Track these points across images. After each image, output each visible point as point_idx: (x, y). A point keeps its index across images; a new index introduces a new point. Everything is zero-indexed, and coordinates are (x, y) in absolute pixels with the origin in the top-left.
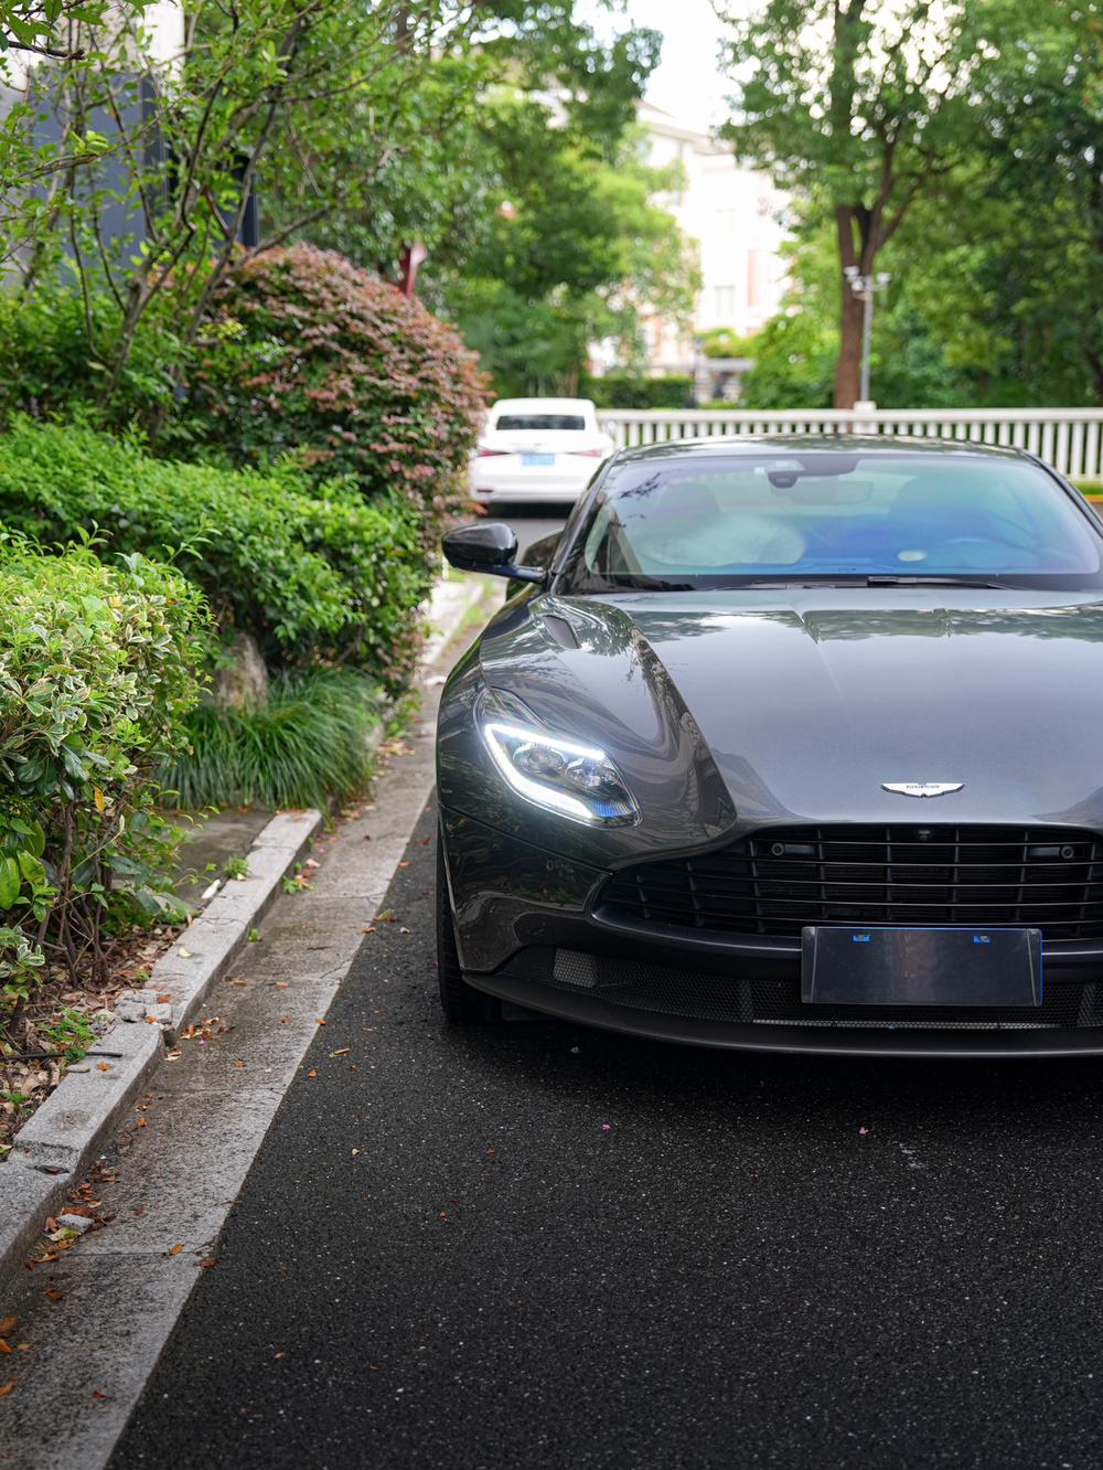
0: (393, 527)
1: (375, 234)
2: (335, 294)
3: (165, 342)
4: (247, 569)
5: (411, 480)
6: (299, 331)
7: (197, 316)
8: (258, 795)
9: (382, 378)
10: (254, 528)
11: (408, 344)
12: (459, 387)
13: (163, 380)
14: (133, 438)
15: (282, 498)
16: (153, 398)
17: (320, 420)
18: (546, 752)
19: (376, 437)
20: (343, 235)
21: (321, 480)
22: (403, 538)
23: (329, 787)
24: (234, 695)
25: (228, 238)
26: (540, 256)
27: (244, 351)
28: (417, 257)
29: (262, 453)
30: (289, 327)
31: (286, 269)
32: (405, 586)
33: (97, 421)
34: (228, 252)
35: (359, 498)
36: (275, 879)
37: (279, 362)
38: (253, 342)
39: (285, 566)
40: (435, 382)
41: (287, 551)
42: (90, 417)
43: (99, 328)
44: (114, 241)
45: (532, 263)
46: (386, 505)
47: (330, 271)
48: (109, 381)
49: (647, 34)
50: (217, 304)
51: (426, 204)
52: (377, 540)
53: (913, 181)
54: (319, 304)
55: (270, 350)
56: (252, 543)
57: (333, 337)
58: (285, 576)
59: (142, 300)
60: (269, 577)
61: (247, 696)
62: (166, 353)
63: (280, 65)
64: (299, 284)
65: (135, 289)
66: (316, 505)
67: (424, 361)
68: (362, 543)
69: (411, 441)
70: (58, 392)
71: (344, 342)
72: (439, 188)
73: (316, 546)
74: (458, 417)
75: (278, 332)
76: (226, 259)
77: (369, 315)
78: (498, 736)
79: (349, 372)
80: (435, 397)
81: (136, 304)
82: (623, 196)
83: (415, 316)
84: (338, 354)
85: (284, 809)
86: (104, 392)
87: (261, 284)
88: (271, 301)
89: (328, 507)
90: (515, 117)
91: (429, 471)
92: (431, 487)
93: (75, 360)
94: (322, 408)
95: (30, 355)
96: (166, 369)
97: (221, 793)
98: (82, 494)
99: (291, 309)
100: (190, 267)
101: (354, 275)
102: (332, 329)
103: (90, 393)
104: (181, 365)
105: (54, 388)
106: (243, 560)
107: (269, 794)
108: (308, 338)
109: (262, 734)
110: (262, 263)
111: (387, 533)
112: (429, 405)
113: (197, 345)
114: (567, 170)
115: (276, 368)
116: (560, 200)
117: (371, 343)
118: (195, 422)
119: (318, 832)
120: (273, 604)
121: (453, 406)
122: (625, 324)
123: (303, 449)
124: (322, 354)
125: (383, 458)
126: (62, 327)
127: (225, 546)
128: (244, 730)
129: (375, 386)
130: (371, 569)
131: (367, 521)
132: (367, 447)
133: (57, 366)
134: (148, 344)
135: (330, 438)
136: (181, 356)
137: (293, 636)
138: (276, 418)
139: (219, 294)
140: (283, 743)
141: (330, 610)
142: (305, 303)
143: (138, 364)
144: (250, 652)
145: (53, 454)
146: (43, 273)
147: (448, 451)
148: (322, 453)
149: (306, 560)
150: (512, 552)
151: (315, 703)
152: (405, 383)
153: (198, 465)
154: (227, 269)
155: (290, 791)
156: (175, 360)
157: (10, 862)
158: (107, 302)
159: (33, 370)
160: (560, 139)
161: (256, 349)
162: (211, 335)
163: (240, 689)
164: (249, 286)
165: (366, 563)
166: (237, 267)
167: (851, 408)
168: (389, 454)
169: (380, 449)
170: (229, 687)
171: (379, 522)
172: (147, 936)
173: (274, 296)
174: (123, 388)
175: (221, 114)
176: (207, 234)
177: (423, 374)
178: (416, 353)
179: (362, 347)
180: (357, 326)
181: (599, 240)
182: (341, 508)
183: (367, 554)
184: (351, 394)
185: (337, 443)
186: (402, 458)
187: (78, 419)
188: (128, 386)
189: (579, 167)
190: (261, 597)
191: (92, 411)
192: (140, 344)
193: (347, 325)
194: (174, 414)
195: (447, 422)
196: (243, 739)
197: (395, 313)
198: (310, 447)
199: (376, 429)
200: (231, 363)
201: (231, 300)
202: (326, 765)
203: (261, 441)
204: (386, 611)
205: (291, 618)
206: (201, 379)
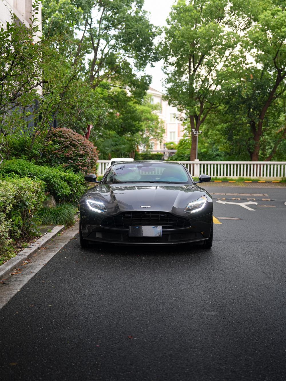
0: (79, 178)
1: (82, 123)
2: (70, 136)
3: (39, 145)
4: (52, 183)
5: (83, 170)
6: (63, 143)
7: (45, 140)
8: (54, 223)
9: (78, 151)
10: (54, 176)
11: (83, 145)
12: (92, 153)
13: (38, 151)
14: (33, 161)
15: (59, 172)
16: (36, 154)
17: (66, 159)
18: (95, 204)
19: (77, 162)
20: (75, 123)
21: (67, 169)
22: (81, 180)
23: (66, 222)
24: (50, 205)
25: (50, 127)
26: (123, 125)
27: (53, 146)
28: (91, 127)
29: (56, 165)
30: (61, 142)
31: (61, 132)
32: (82, 189)
33: (27, 158)
34: (50, 129)
35: (73, 173)
36: (56, 233)
37: (59, 148)
38: (55, 145)
39: (59, 183)
40: (88, 152)
41: (60, 181)
42: (25, 158)
43: (27, 142)
44: (30, 127)
45: (121, 127)
46: (78, 174)
47: (69, 132)
48: (29, 152)
49: (148, 76)
50: (48, 138)
51: (93, 116)
52: (76, 180)
53: (208, 110)
54: (67, 138)
55: (57, 146)
56: (53, 179)
57: (69, 144)
58: (59, 185)
59: (35, 137)
60: (56, 185)
61: (52, 206)
62: (39, 147)
63: (60, 99)
64: (63, 134)
65: (34, 136)
66: (65, 173)
67: (86, 148)
68: (73, 180)
69: (83, 162)
70: (19, 154)
71: (71, 145)
72: (96, 113)
73: (65, 180)
74: (92, 158)
75: (59, 143)
76: (50, 130)
77: (76, 140)
78: (88, 202)
79: (72, 150)
80: (88, 155)
81: (34, 138)
82: (146, 111)
83: (85, 140)
84: (70, 147)
85: (58, 225)
86: (28, 154)
87: (56, 134)
88: (58, 137)
89: (67, 174)
90: (118, 94)
91: (86, 168)
92: (87, 171)
93: (22, 148)
94: (67, 156)
95: (14, 147)
96: (39, 149)
97: (47, 222)
98: (24, 170)
99: (62, 139)
100: (44, 132)
101: (74, 133)
102: (69, 142)
103: (25, 154)
104: (42, 149)
105: (19, 153)
106: (52, 182)
107: (55, 222)
108: (65, 144)
109: (54, 212)
110: (57, 131)
111: (78, 179)
112: (87, 156)
113: (44, 145)
114: (130, 106)
115: (59, 150)
116: (128, 113)
117: (76, 145)
118: (44, 159)
119: (64, 229)
120: (57, 190)
121: (91, 156)
122: (146, 141)
123: (63, 164)
124: (67, 147)
125: (78, 166)
126: (20, 142)
127: (49, 179)
128: (51, 211)
129: (77, 153)
130: (75, 185)
131: (74, 176)
132: (75, 164)
133: (19, 149)
134: (36, 145)
135: (68, 162)
136: (42, 147)
137: (60, 195)
138: (59, 158)
139: (48, 136)
140: (58, 214)
141: (67, 191)
142: (64, 138)
143: (34, 149)
144: (53, 198)
145: (19, 164)
146: (17, 133)
147: (90, 165)
148: (67, 165)
149: (63, 182)
150: (96, 178)
151: (64, 207)
152: (82, 152)
153: (44, 166)
154: (50, 132)
155: (59, 222)
156: (41, 148)
157: (17, 218)
158: (29, 138)
159: (15, 150)
160: (129, 99)
161: (55, 146)
162: (47, 144)
163: (51, 204)
164: (54, 135)
165: (74, 184)
166: (52, 131)
167: (194, 161)
168: (79, 165)
169: (77, 164)
170: (49, 204)
171: (77, 177)
172: (35, 238)
173: (59, 137)
174: (31, 153)
175: (50, 106)
176: (47, 126)
177: (86, 151)
178: (85, 147)
179: (75, 146)
180: (74, 142)
181: (137, 122)
182: (70, 174)
183: (74, 182)
184: (72, 154)
185: (69, 163)
186: (81, 166)
187: (23, 158)
188: (32, 152)
189: (133, 106)
190: (55, 188)
191: (26, 157)
192: (34, 145)
193: (72, 142)
194: (40, 157)
195: (90, 159)
196: (51, 213)
197: (81, 140)
198: (65, 164)
199: (77, 160)
200: (50, 149)
201: (51, 137)
202: (66, 217)
203: (56, 163)
204: (78, 193)
205: (60, 192)
206: (45, 151)
